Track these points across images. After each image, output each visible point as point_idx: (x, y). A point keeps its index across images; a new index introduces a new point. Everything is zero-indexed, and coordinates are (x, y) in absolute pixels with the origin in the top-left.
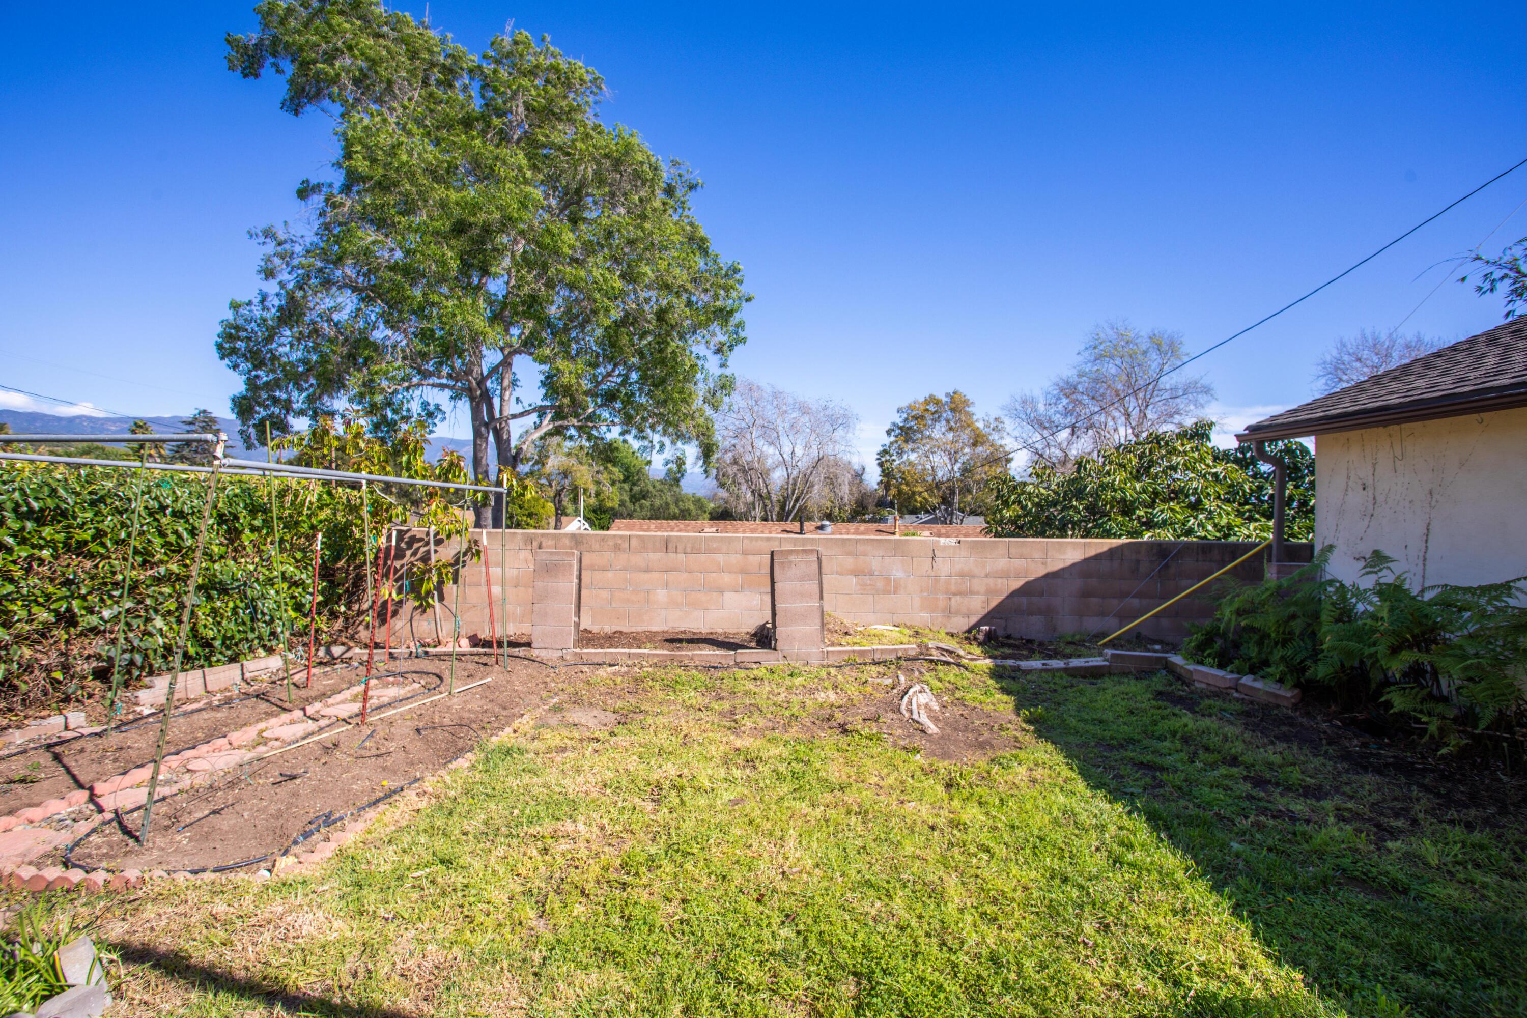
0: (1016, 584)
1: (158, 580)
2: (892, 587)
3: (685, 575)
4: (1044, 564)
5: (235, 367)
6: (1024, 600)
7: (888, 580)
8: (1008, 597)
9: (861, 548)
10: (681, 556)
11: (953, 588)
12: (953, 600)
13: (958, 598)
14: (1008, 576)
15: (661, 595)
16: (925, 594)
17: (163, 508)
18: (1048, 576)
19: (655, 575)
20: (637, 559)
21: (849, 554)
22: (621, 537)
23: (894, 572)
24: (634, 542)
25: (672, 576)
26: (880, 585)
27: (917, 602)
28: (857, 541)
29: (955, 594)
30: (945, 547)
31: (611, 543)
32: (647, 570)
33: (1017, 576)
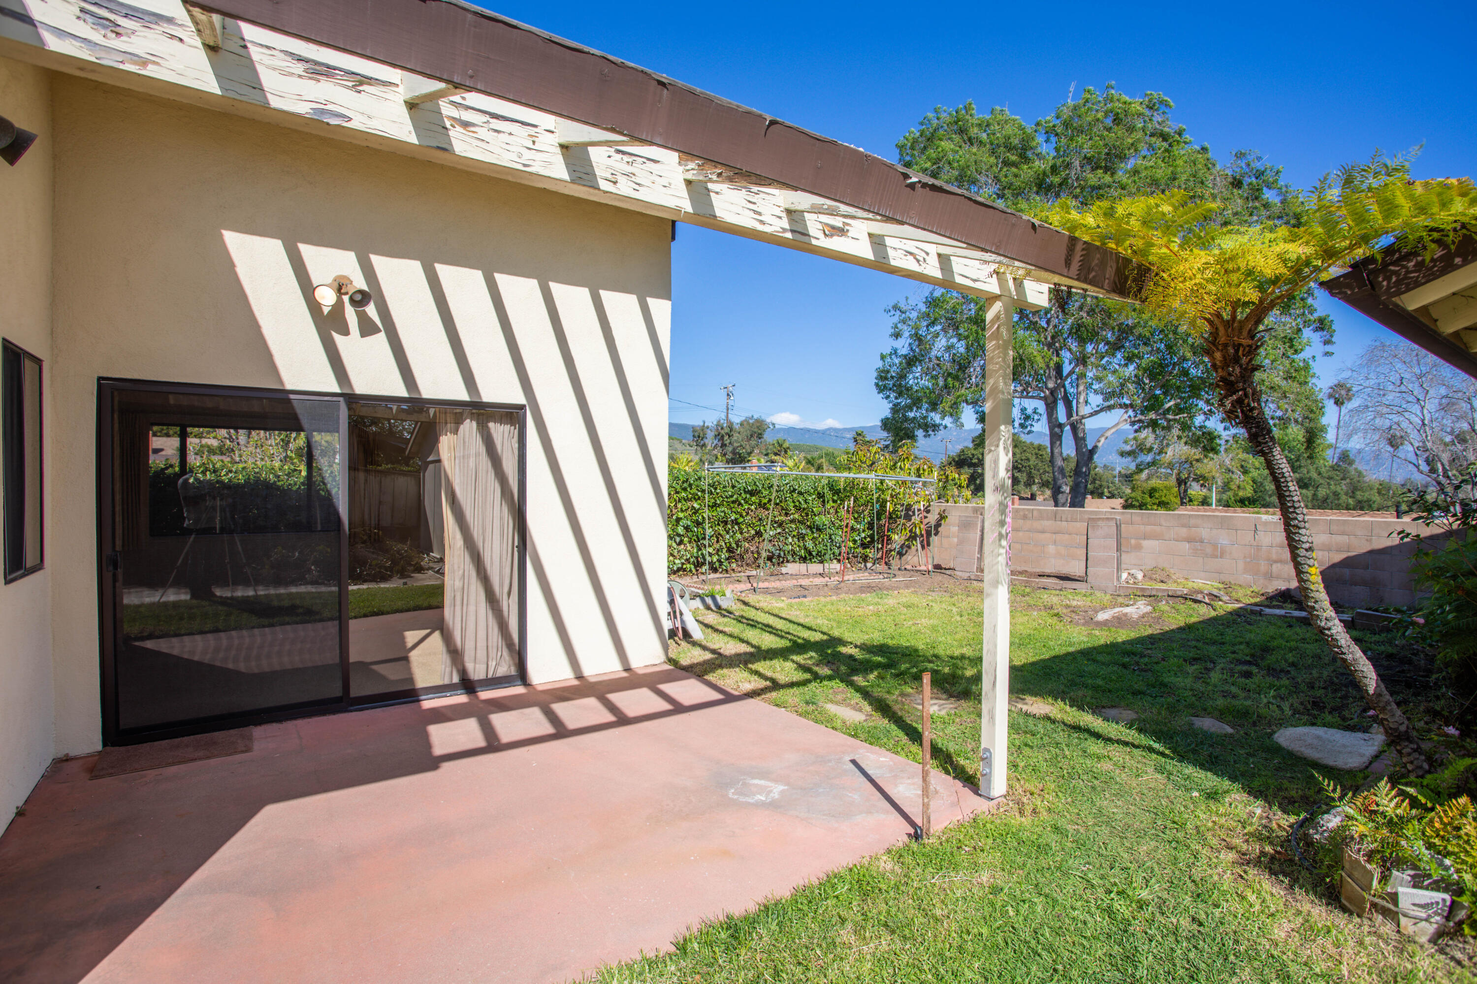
0: (1338, 557)
1: (792, 521)
2: (1218, 553)
3: (1067, 536)
4: (1369, 541)
5: (887, 397)
6: (1347, 571)
7: (1215, 546)
8: (1329, 568)
9: (1193, 522)
10: (1064, 524)
11: (1274, 557)
12: (1274, 566)
13: (1279, 565)
14: (1329, 550)
15: (1051, 549)
16: (1248, 560)
17: (795, 490)
18: (1371, 552)
19: (1048, 535)
20: (1037, 525)
21: (1183, 526)
22: (1028, 510)
23: (1221, 541)
24: (1035, 513)
25: (1058, 537)
26: (1209, 550)
27: (1241, 565)
28: (1190, 516)
29: (1276, 562)
30: (1266, 523)
31: (1022, 513)
32: (1043, 532)
33: (1339, 550)
